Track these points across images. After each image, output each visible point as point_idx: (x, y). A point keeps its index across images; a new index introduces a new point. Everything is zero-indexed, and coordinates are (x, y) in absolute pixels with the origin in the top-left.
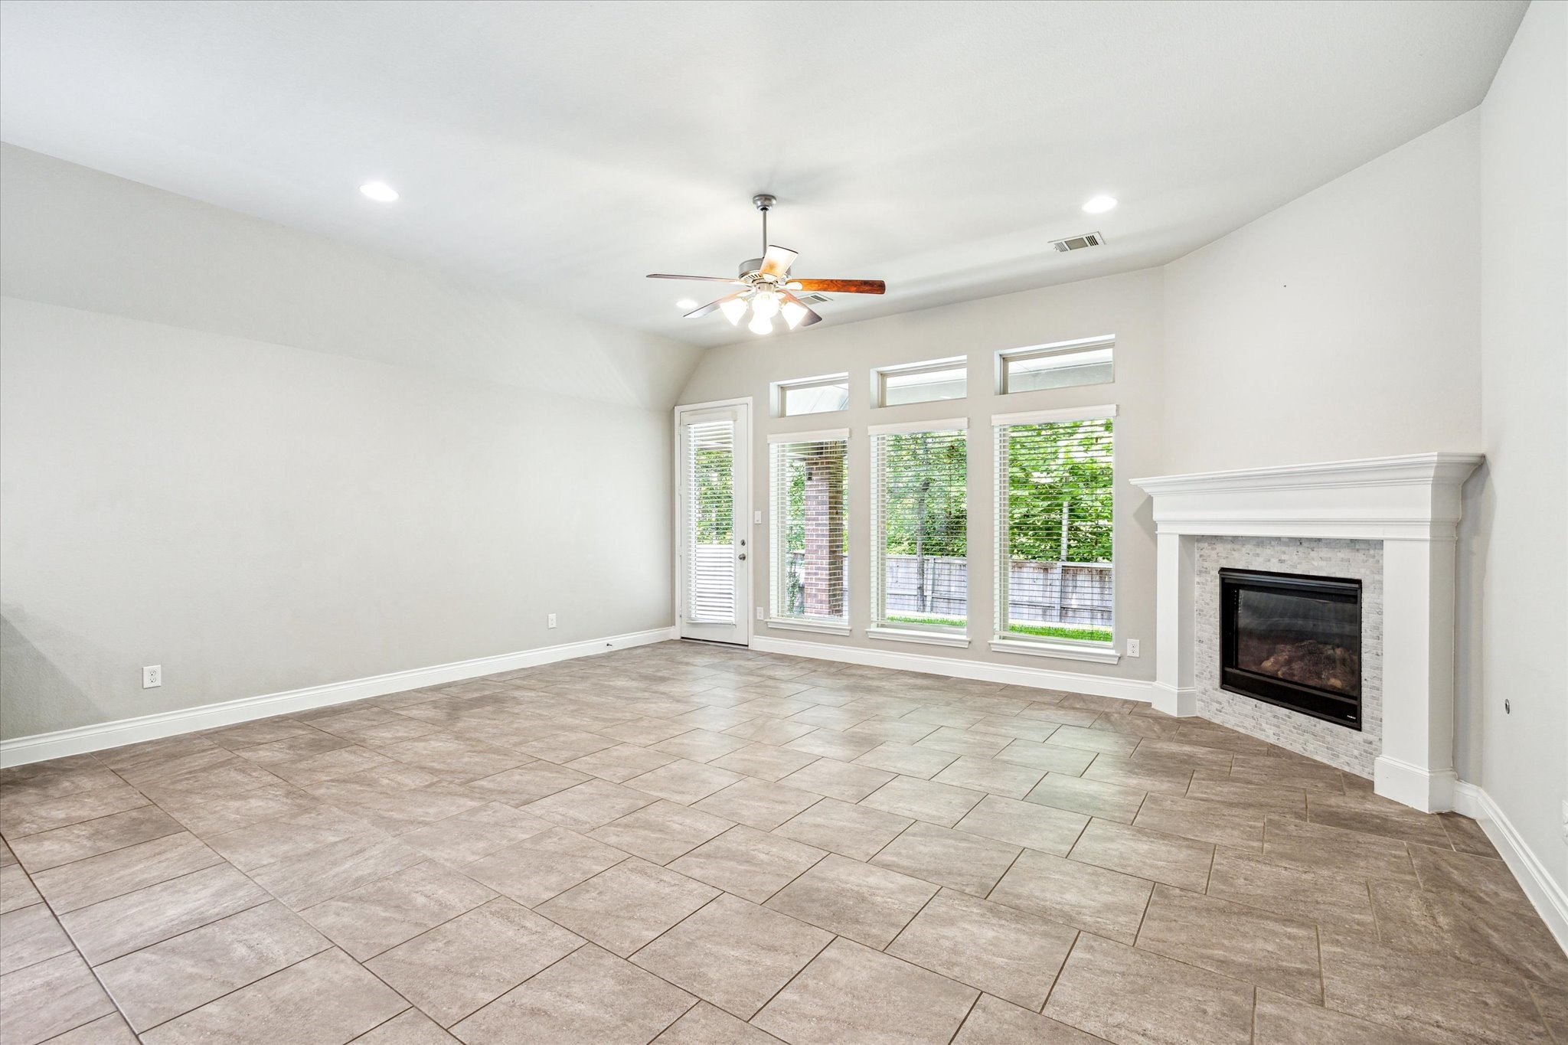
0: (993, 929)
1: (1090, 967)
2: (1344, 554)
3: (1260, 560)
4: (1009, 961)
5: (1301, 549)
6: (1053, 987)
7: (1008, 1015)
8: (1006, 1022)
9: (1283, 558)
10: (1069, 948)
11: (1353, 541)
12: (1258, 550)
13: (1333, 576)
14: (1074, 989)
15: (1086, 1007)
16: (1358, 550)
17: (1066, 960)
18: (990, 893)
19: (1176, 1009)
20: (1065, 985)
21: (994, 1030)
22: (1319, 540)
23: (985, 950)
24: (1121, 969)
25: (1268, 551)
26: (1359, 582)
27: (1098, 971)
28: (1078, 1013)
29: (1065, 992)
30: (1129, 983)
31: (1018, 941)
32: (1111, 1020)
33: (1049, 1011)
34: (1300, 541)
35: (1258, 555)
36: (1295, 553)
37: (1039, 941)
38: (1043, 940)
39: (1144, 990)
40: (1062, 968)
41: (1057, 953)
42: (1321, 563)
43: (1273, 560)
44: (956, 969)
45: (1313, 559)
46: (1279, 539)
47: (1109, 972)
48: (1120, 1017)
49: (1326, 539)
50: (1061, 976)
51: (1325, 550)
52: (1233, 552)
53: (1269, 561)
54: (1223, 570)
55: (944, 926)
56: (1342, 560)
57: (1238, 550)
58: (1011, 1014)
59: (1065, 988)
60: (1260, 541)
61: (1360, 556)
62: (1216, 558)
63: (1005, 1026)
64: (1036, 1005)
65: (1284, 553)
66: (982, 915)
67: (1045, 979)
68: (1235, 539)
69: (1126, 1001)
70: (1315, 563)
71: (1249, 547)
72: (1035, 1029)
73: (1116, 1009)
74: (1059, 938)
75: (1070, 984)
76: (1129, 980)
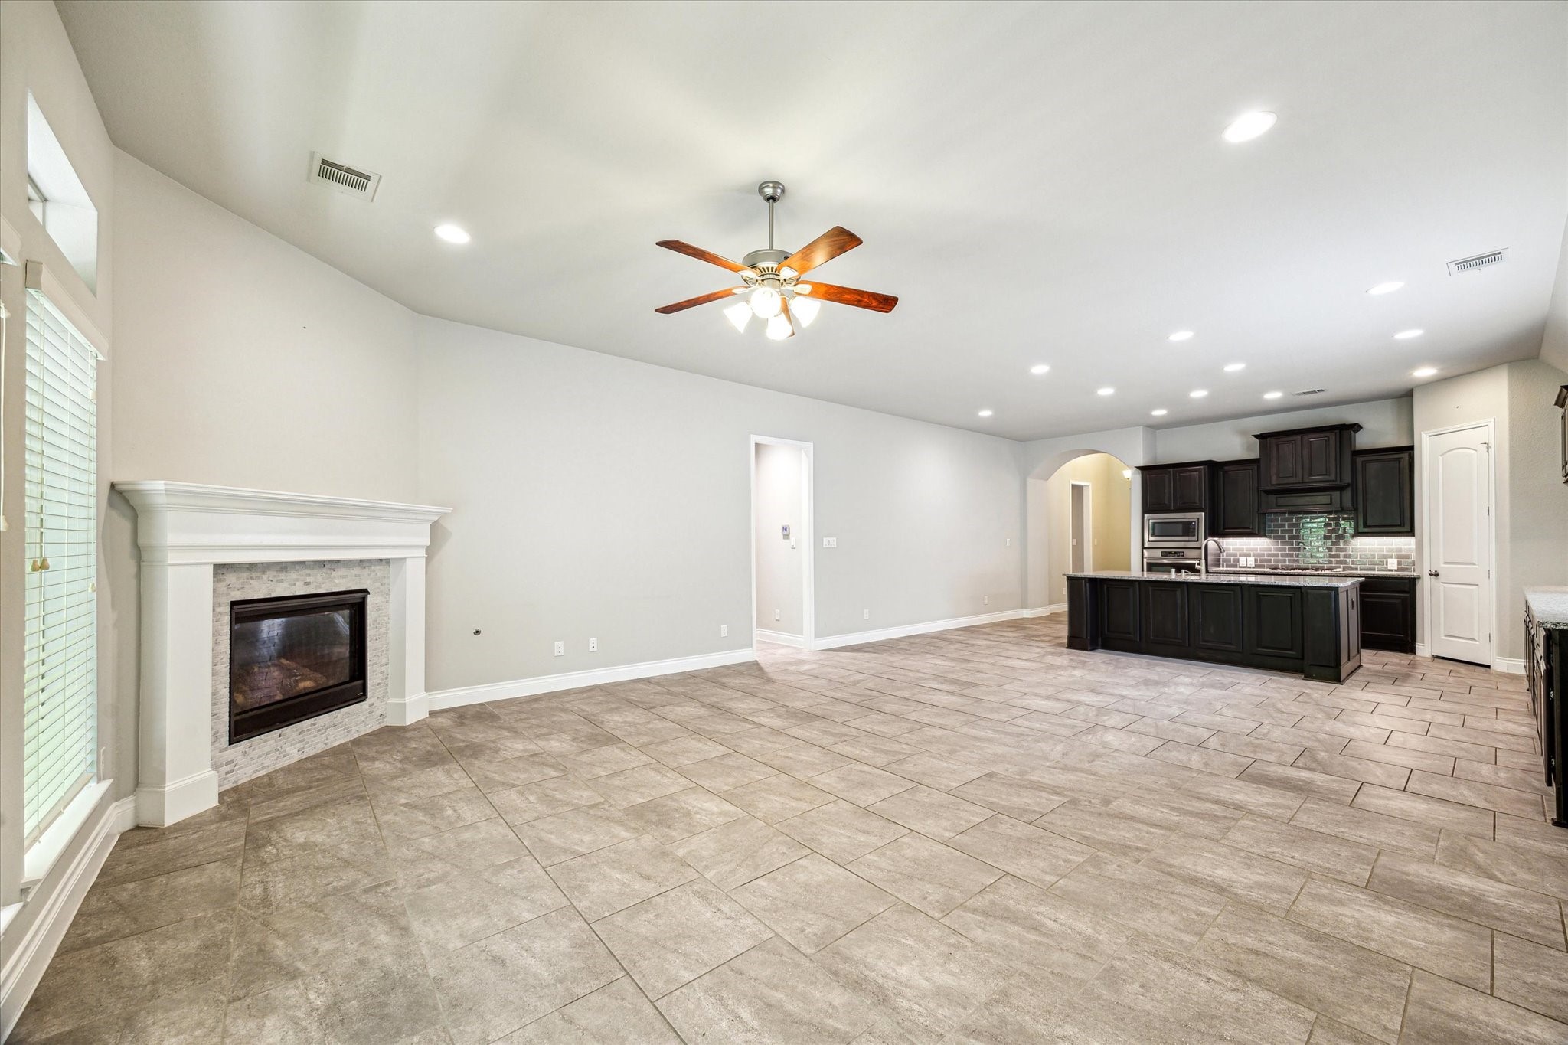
2: (356, 571)
3: (285, 585)
5: (324, 570)
9: (308, 581)
11: (361, 561)
12: (282, 576)
13: (350, 589)
16: (365, 567)
22: (338, 562)
25: (293, 575)
26: (365, 591)
34: (322, 564)
35: (282, 581)
36: (319, 574)
42: (341, 581)
43: (298, 584)
45: (335, 578)
46: (303, 563)
49: (344, 561)
51: (343, 569)
52: (251, 581)
53: (295, 584)
54: (233, 604)
56: (356, 576)
57: (258, 578)
60: (283, 567)
61: (366, 572)
62: (226, 591)
65: (309, 575)
68: (251, 567)
70: (336, 581)
71: (270, 574)
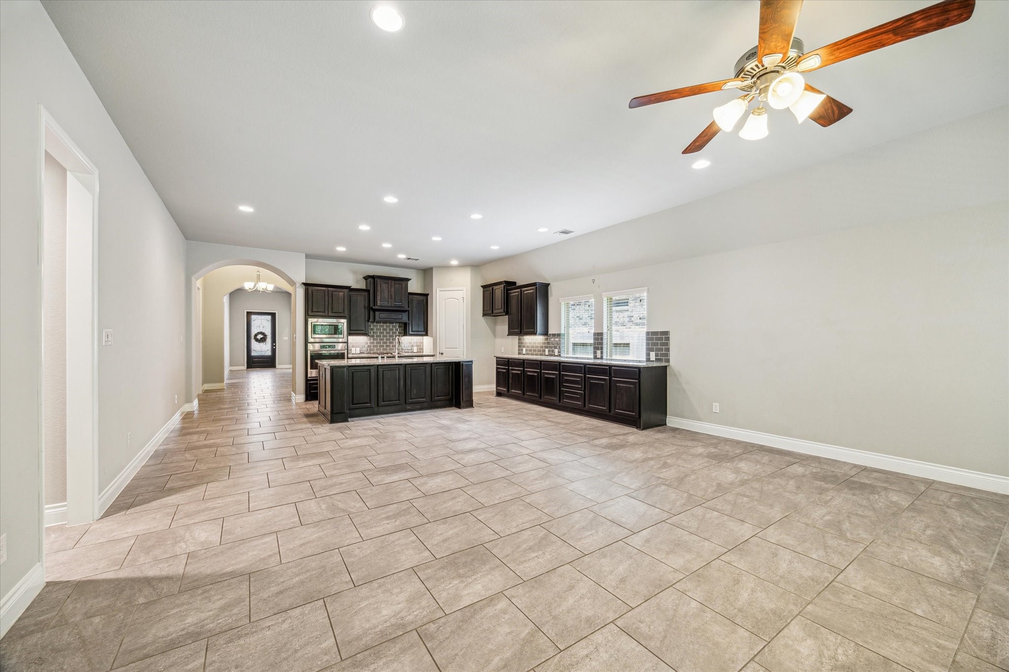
0: (387, 615)
1: (318, 639)
4: (360, 607)
6: (328, 613)
7: (336, 588)
8: (334, 585)
10: (338, 641)
14: (317, 621)
15: (305, 617)
17: (334, 632)
18: (420, 637)
19: (255, 655)
20: (323, 619)
21: (335, 579)
23: (376, 603)
24: (299, 654)
27: (312, 640)
28: (307, 612)
29: (320, 617)
30: (289, 649)
31: (368, 621)
32: (289, 621)
33: (321, 602)
37: (357, 631)
38: (356, 633)
39: (279, 651)
40: (332, 627)
41: (341, 632)
44: (376, 586)
47: (305, 645)
48: (285, 626)
50: (329, 621)
55: (409, 597)
58: (335, 589)
59: (322, 617)
63: (332, 584)
64: (328, 600)
66: (402, 618)
67: (335, 613)
69: (286, 636)
72: (320, 592)
73: (289, 627)
74: (349, 642)
75: (321, 621)
76: (290, 651)
